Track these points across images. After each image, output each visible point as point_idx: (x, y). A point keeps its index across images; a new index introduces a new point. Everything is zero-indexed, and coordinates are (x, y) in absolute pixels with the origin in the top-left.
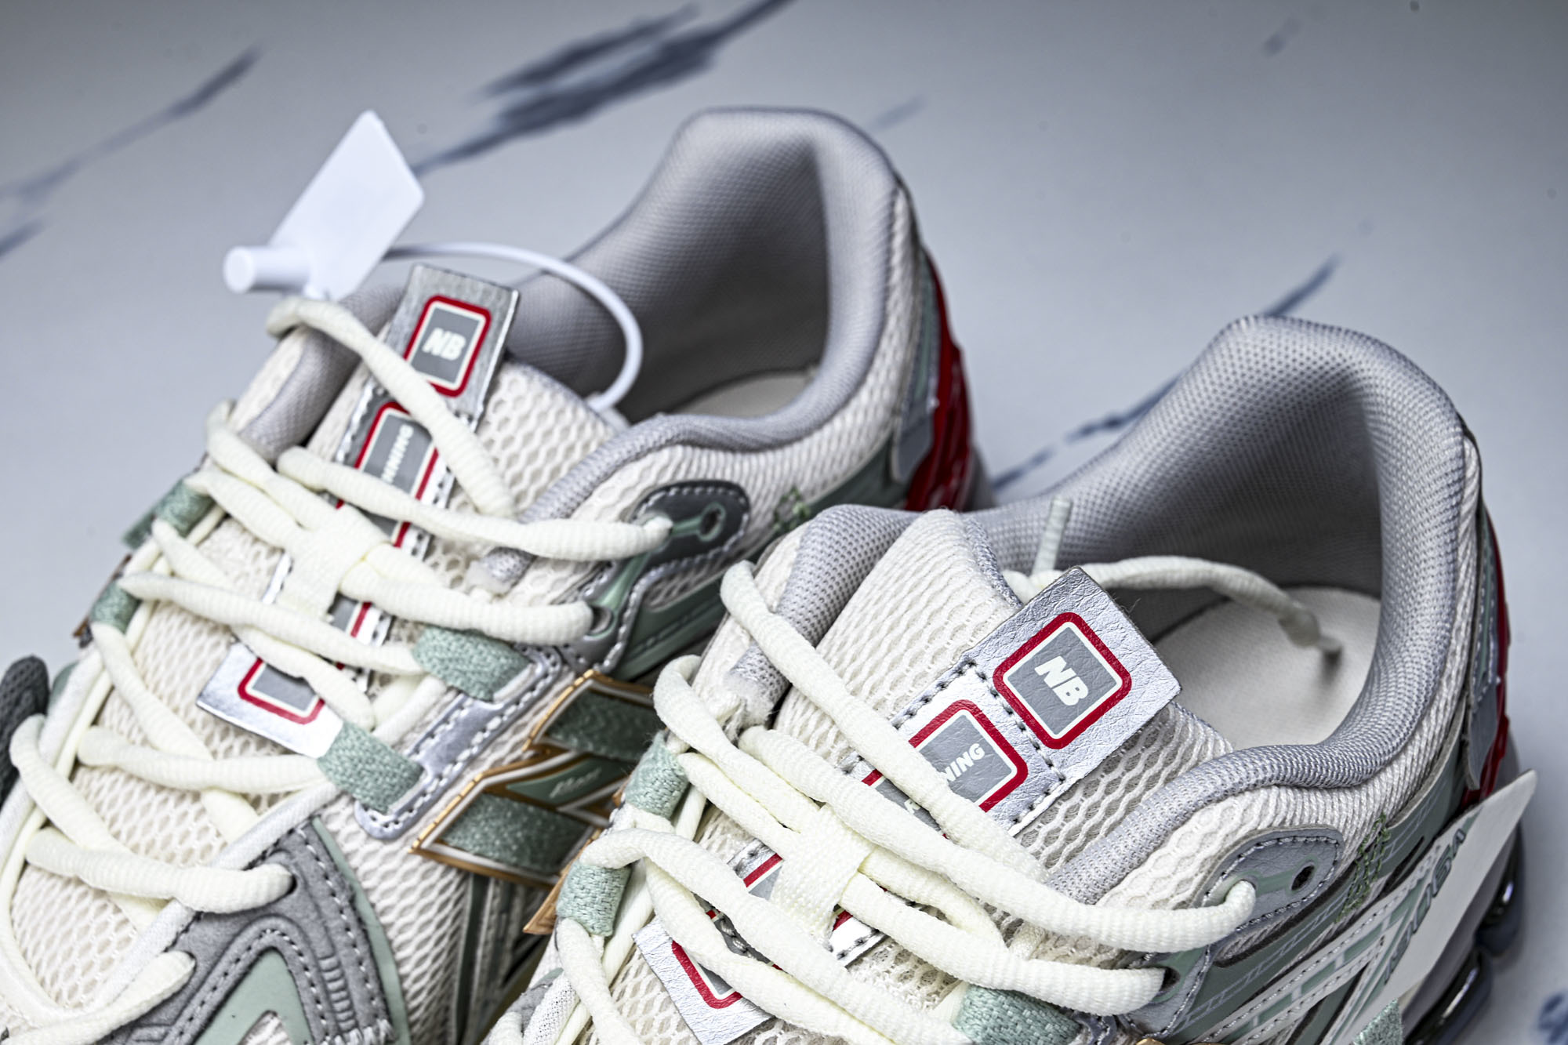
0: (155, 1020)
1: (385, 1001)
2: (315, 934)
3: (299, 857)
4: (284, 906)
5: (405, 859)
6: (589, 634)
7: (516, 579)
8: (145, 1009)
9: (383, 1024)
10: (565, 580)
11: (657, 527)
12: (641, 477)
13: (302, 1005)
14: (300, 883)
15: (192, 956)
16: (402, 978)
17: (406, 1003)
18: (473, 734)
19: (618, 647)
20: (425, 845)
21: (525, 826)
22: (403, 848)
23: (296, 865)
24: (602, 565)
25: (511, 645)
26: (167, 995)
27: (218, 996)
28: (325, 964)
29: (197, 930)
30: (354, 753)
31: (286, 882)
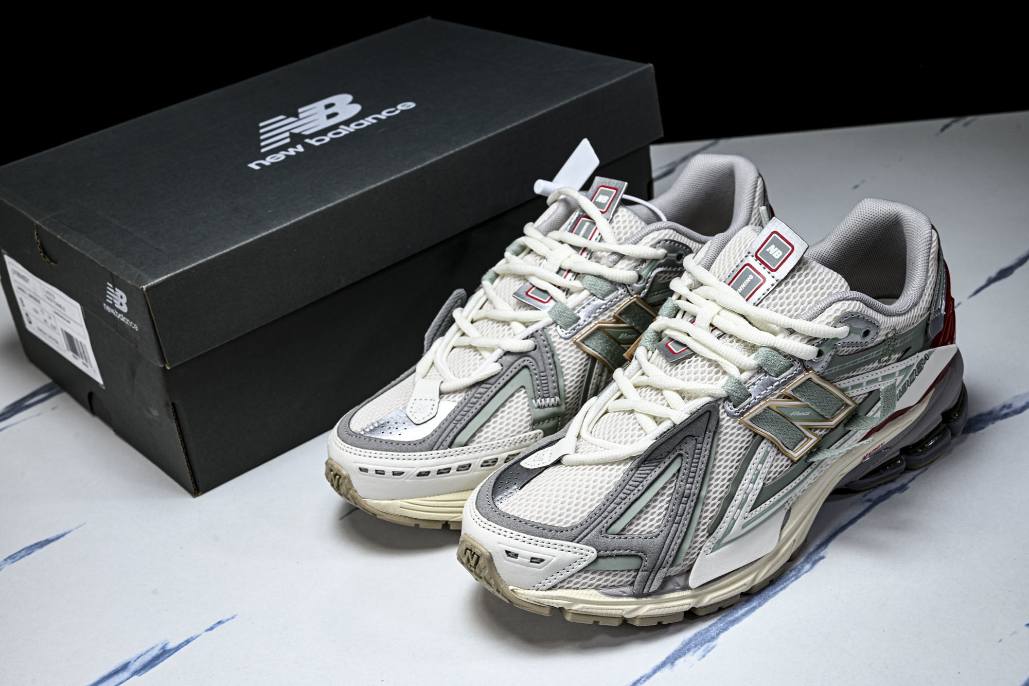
0: (488, 382)
1: (559, 390)
2: (540, 364)
3: (539, 339)
4: (532, 353)
5: (571, 346)
6: (637, 283)
7: (616, 263)
8: (486, 377)
9: (557, 398)
10: (631, 264)
11: (661, 252)
12: (658, 235)
13: (533, 386)
14: (538, 347)
15: (502, 366)
16: (565, 385)
17: (565, 395)
18: (597, 309)
19: (646, 290)
20: (577, 341)
21: (609, 346)
22: (570, 342)
23: (537, 342)
24: (643, 261)
25: (612, 282)
26: (493, 374)
27: (508, 378)
28: (542, 374)
29: (504, 358)
30: (559, 309)
31: (533, 346)
